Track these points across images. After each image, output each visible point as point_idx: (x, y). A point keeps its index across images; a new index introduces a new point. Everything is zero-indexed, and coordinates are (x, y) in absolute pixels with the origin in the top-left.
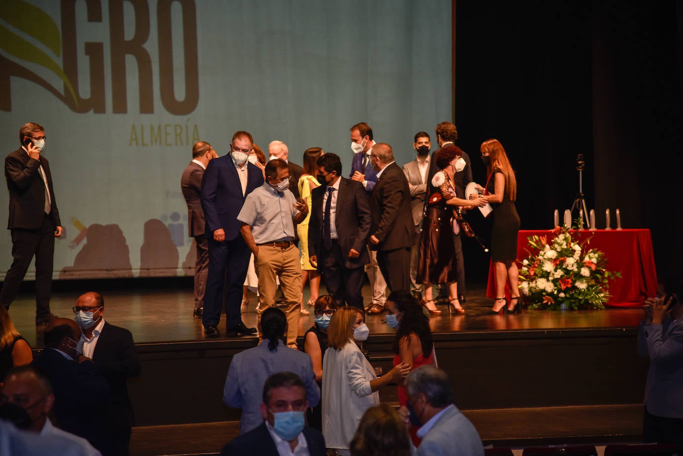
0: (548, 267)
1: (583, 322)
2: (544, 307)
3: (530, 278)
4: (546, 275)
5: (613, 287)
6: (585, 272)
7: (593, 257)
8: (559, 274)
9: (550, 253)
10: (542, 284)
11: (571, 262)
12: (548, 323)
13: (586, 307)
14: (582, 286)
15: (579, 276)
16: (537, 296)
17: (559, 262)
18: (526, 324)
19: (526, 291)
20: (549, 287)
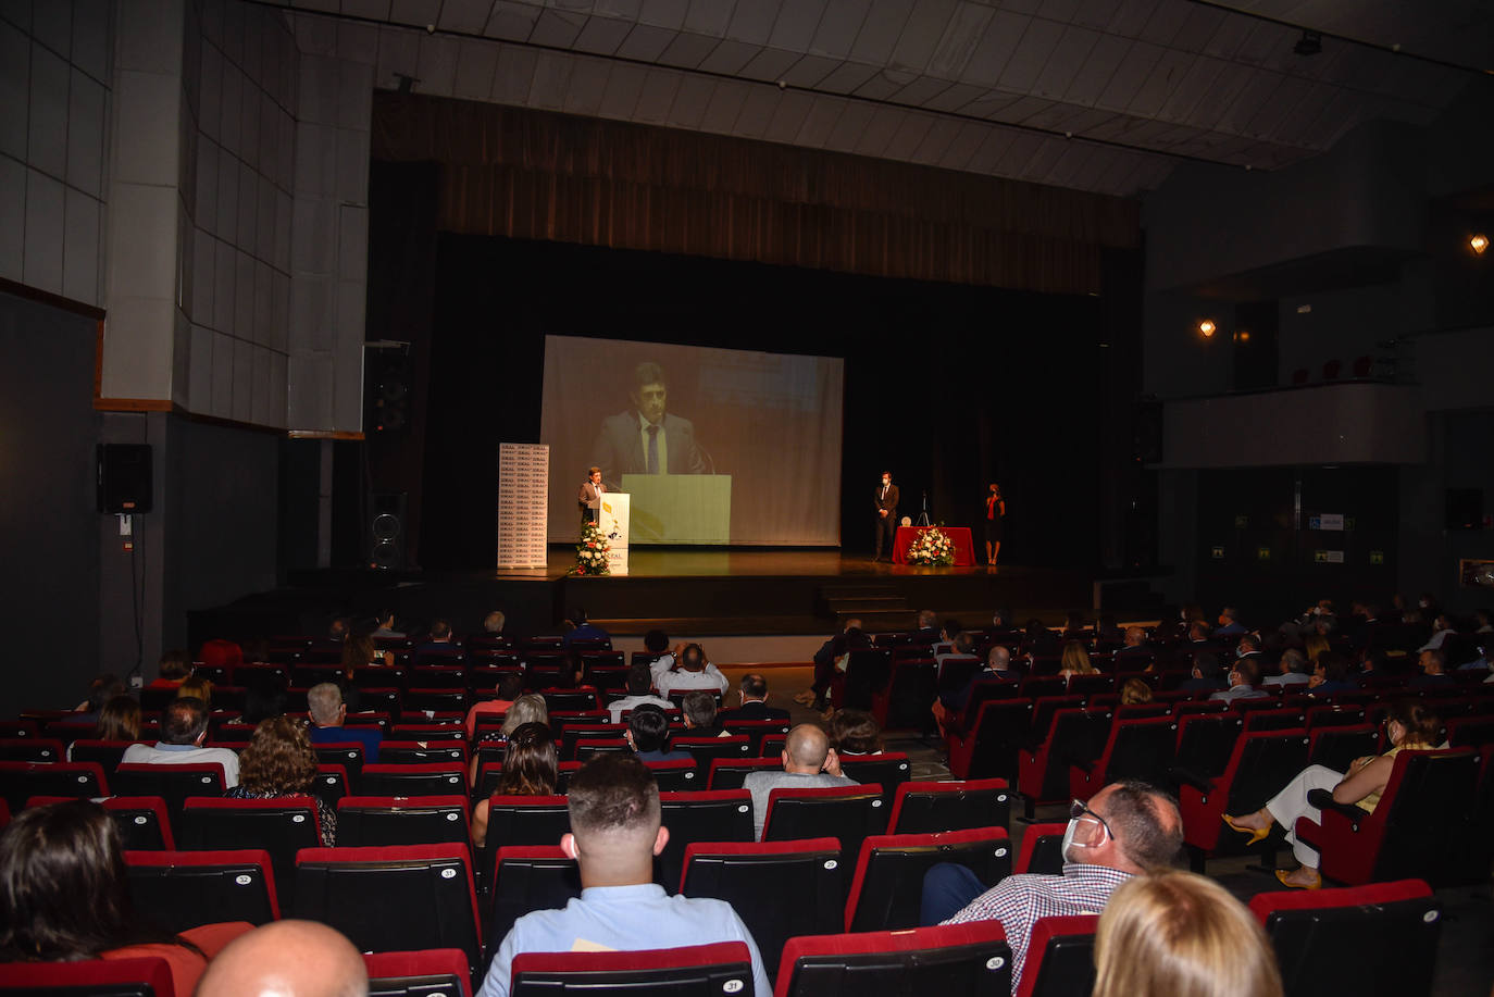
0: (928, 545)
1: (944, 572)
2: (924, 565)
3: (919, 551)
4: (927, 549)
5: (958, 556)
6: (945, 548)
7: (948, 541)
8: (934, 548)
9: (929, 539)
10: (924, 553)
11: (939, 543)
12: (927, 572)
13: (945, 565)
14: (944, 554)
15: (942, 550)
16: (922, 559)
17: (933, 543)
18: (915, 573)
19: (916, 556)
20: (929, 555)
